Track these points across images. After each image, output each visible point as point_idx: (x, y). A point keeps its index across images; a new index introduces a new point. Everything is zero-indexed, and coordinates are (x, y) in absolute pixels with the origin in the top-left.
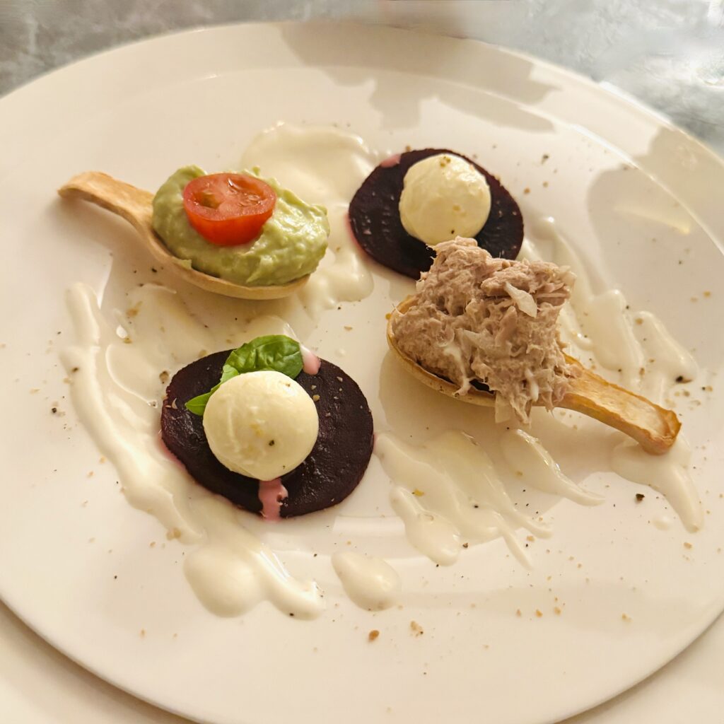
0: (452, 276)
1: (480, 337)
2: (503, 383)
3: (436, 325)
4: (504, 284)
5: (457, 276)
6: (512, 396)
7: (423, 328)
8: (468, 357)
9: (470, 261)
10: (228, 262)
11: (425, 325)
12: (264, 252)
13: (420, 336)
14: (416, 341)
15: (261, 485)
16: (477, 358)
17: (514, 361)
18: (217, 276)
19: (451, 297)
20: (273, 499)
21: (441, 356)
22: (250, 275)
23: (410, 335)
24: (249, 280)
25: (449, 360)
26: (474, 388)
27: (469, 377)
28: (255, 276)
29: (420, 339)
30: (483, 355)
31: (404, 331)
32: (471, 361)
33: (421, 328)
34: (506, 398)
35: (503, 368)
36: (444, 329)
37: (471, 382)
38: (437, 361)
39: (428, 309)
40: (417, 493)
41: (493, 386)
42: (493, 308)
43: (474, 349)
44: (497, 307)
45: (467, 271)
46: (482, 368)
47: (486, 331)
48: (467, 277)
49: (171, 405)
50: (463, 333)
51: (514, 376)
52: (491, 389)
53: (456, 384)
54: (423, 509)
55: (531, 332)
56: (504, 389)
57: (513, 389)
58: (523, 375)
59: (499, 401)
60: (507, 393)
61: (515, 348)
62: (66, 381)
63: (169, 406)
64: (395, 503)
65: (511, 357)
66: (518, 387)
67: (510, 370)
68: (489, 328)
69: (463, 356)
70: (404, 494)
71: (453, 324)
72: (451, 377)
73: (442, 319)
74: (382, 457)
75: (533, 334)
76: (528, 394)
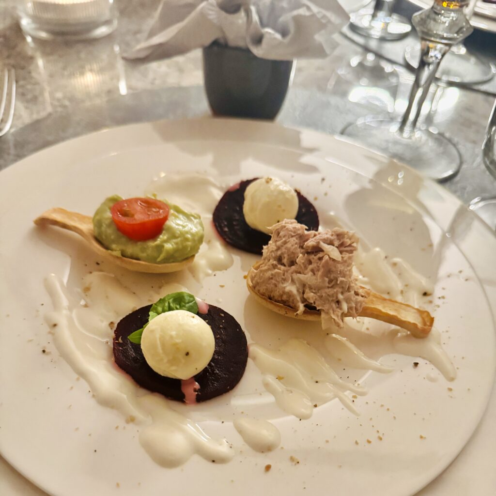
0: (285, 243)
1: (307, 277)
2: (325, 304)
3: (278, 274)
4: (318, 243)
5: (288, 242)
6: (331, 311)
7: (271, 277)
8: (301, 291)
9: (295, 232)
10: (143, 250)
11: (272, 275)
12: (166, 241)
13: (269, 282)
14: (267, 285)
15: (182, 382)
16: (307, 290)
17: (330, 289)
18: (138, 259)
19: (286, 255)
20: (190, 391)
21: (284, 293)
22: (159, 256)
23: (263, 282)
24: (159, 260)
25: (290, 294)
26: (307, 309)
27: (303, 302)
28: (162, 256)
29: (269, 284)
30: (311, 288)
31: (259, 281)
32: (303, 293)
33: (269, 277)
34: (327, 313)
35: (324, 295)
36: (284, 275)
37: (305, 306)
38: (282, 296)
39: (272, 265)
40: (279, 378)
41: (319, 306)
42: (313, 259)
43: (304, 286)
44: (316, 258)
45: (294, 238)
46: (310, 296)
47: (310, 273)
48: (295, 242)
49: (118, 340)
50: (296, 276)
51: (331, 299)
52: (318, 308)
53: (295, 309)
54: (285, 387)
55: (339, 270)
56: (326, 307)
57: (332, 306)
58: (337, 297)
59: (323, 315)
60: (328, 310)
61: (330, 281)
62: (50, 333)
63: (117, 341)
64: (267, 385)
65: (328, 287)
66: (334, 305)
67: (328, 295)
68: (312, 271)
69: (298, 291)
70: (271, 379)
71: (290, 272)
72: (292, 305)
73: (282, 269)
74: (254, 359)
75: (340, 271)
76: (341, 309)
